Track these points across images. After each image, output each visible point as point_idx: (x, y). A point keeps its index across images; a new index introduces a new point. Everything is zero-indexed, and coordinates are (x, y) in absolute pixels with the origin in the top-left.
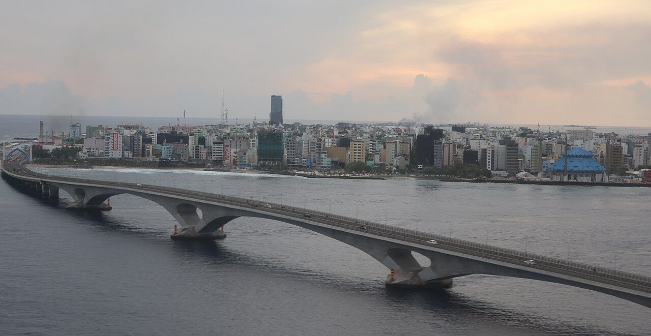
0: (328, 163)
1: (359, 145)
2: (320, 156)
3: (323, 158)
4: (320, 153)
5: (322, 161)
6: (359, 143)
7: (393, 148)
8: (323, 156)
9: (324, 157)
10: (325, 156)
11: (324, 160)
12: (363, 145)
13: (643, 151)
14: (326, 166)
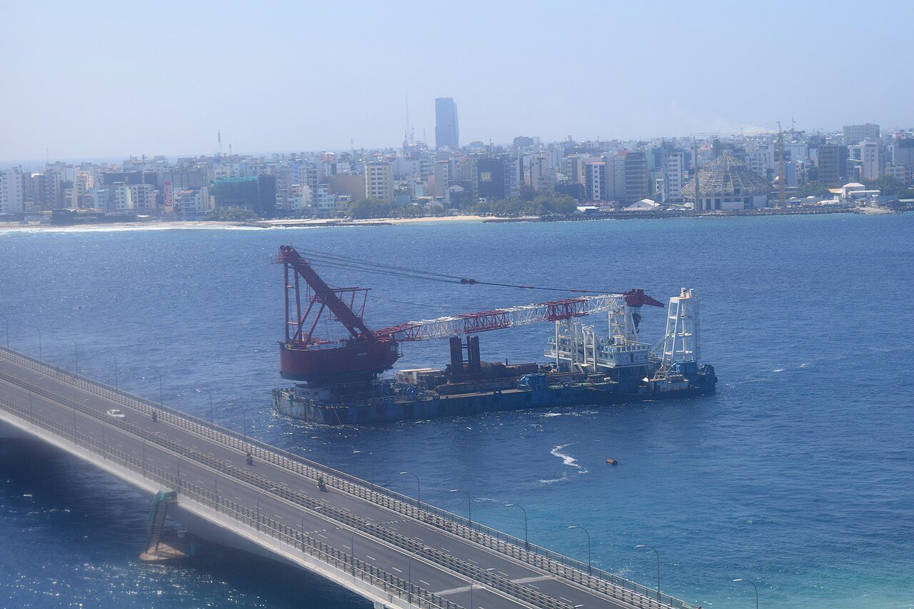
0: (331, 202)
1: (378, 169)
2: (315, 191)
3: (321, 196)
4: (315, 186)
5: (320, 200)
6: (379, 167)
7: (445, 171)
8: (321, 191)
9: (323, 193)
10: (325, 191)
11: (323, 198)
12: (385, 169)
13: (876, 153)
14: (326, 208)
